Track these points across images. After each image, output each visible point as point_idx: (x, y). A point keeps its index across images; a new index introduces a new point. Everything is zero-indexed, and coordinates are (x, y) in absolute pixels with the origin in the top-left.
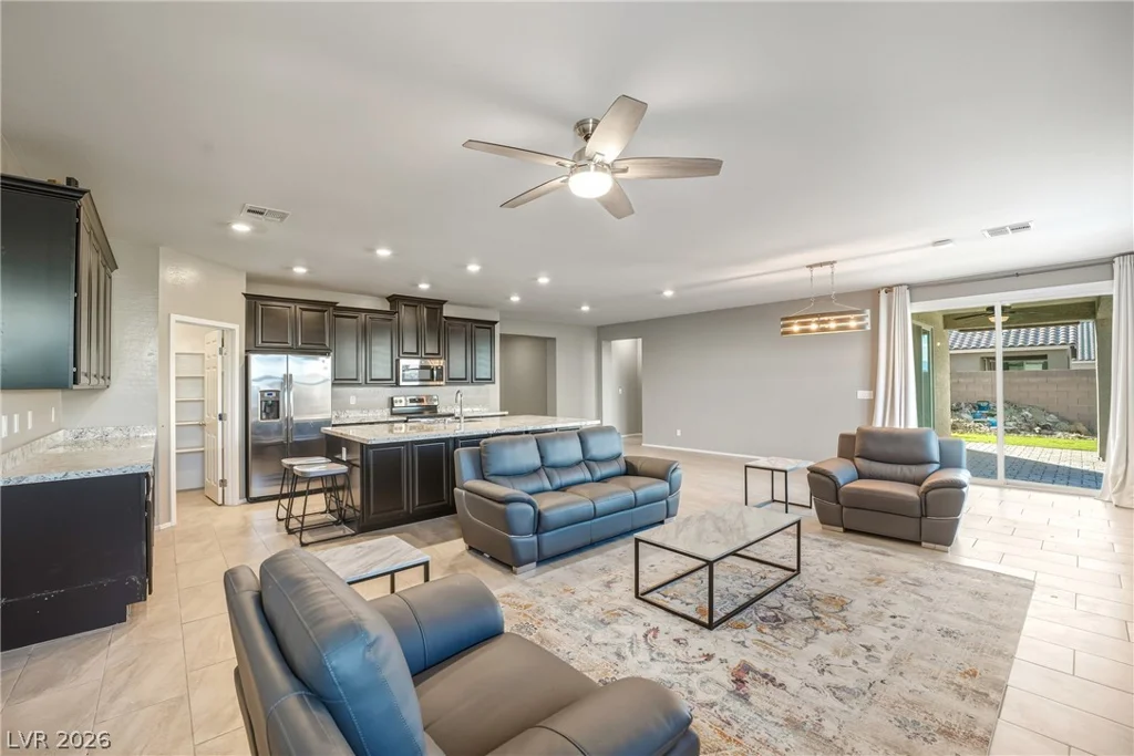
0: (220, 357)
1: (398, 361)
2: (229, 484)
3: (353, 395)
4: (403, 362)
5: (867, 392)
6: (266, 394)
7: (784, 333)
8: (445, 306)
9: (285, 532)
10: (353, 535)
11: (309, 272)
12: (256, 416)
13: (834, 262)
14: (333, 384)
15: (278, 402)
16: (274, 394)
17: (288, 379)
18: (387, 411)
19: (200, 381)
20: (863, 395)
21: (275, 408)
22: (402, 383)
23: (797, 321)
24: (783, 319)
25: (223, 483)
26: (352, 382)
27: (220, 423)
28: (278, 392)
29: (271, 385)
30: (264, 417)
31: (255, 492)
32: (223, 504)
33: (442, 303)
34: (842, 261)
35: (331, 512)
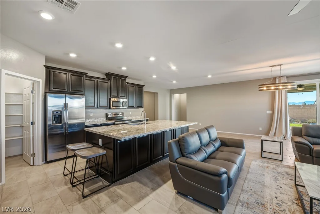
0: (31, 95)
1: (110, 99)
2: (36, 155)
3: (92, 112)
4: (112, 99)
5: (270, 111)
6: (55, 113)
7: (259, 90)
8: (127, 79)
9: (70, 186)
10: (109, 186)
11: (77, 57)
12: (50, 122)
13: (282, 65)
14: (86, 108)
15: (61, 116)
16: (59, 112)
17: (65, 106)
18: (105, 119)
19: (21, 106)
20: (269, 112)
21: (60, 119)
22: (112, 108)
23: (266, 86)
24: (259, 85)
25: (34, 155)
26: (93, 107)
27: (31, 126)
28: (61, 111)
29: (58, 108)
30: (54, 122)
31: (50, 157)
32: (33, 165)
33: (126, 77)
34: (285, 64)
35: (90, 168)
